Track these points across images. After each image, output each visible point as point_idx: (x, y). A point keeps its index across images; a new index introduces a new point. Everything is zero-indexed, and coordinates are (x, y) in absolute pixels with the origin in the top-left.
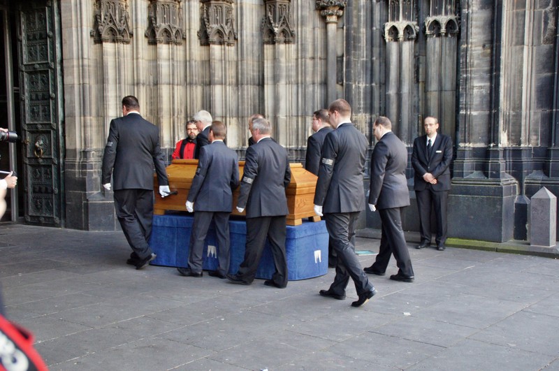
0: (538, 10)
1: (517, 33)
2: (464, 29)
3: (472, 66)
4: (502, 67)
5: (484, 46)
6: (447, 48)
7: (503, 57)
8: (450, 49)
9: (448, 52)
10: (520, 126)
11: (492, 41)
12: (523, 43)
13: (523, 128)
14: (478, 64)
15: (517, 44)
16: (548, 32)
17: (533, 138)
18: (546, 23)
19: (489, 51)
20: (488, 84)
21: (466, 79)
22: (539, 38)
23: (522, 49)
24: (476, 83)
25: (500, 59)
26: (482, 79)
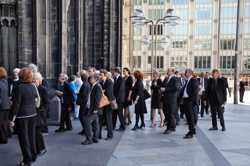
0: (51, 21)
1: (43, 29)
2: (20, 25)
3: (24, 42)
4: (37, 43)
5: (29, 34)
6: (12, 32)
7: (37, 39)
8: (13, 33)
9: (12, 34)
10: (46, 69)
11: (32, 32)
12: (46, 34)
13: (47, 70)
14: (27, 41)
15: (43, 34)
16: (55, 31)
17: (51, 75)
18: (55, 27)
19: (31, 36)
20: (31, 50)
21: (21, 47)
22: (52, 32)
23: (46, 36)
24: (26, 50)
25: (36, 40)
26: (29, 48)
